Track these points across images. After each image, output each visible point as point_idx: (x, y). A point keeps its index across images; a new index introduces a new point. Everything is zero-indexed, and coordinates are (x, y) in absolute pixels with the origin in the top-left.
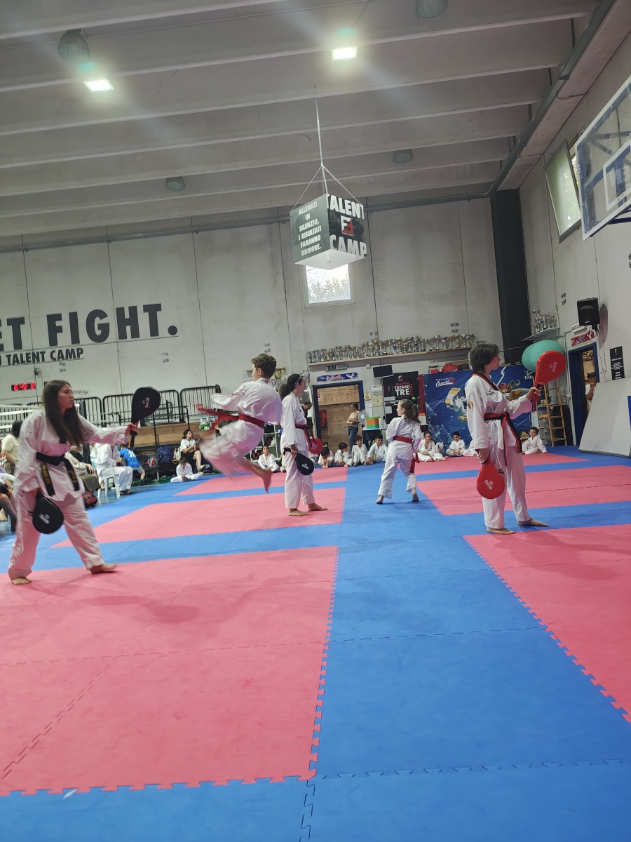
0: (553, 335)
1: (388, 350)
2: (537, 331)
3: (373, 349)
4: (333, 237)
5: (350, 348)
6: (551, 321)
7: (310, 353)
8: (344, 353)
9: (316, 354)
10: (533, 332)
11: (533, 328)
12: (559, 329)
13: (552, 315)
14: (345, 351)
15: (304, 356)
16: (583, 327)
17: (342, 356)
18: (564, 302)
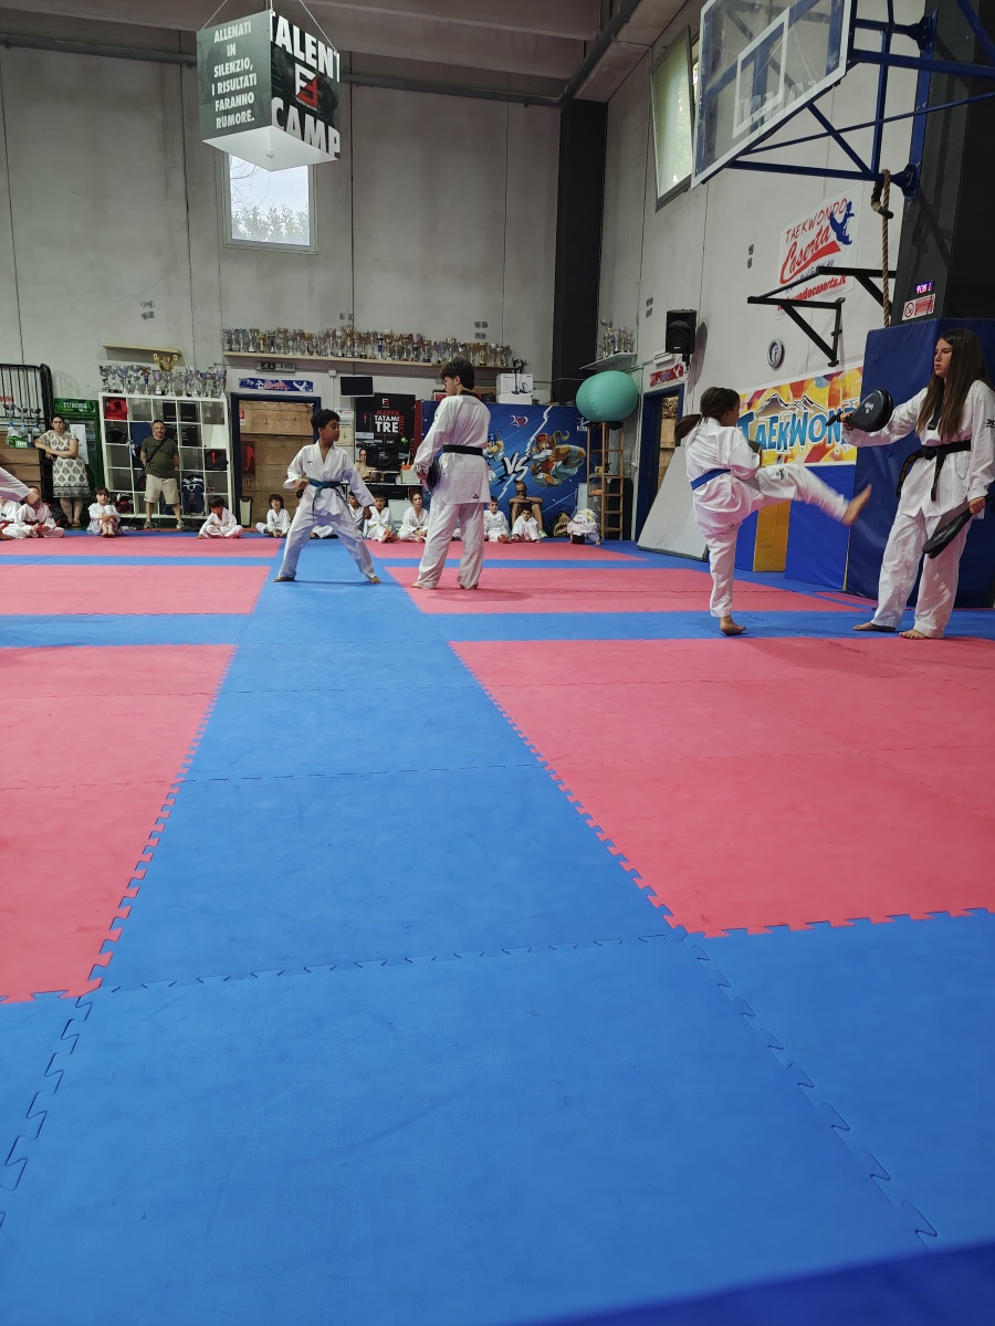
0: (625, 365)
1: (370, 350)
2: (604, 356)
3: (343, 344)
4: (278, 103)
5: (302, 335)
6: (626, 341)
7: (228, 333)
8: (291, 343)
9: (241, 336)
10: (598, 357)
11: (599, 349)
12: (636, 356)
13: (629, 332)
14: (294, 340)
15: (218, 336)
16: (670, 357)
17: (287, 347)
18: (649, 313)
